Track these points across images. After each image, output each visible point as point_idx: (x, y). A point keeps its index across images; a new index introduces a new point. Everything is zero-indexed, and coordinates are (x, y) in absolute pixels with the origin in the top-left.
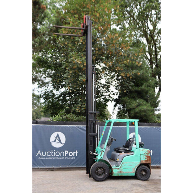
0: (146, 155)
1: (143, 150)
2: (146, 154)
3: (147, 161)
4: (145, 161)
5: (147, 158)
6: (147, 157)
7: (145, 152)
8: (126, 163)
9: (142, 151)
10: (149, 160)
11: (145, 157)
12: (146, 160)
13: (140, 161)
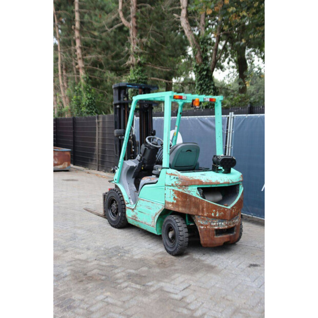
0: (176, 189)
1: (172, 174)
2: (177, 185)
3: (177, 205)
4: (173, 203)
5: (176, 197)
6: (178, 196)
7: (175, 180)
8: (143, 200)
9: (168, 176)
10: (180, 203)
11: (172, 193)
12: (175, 201)
13: (164, 203)
